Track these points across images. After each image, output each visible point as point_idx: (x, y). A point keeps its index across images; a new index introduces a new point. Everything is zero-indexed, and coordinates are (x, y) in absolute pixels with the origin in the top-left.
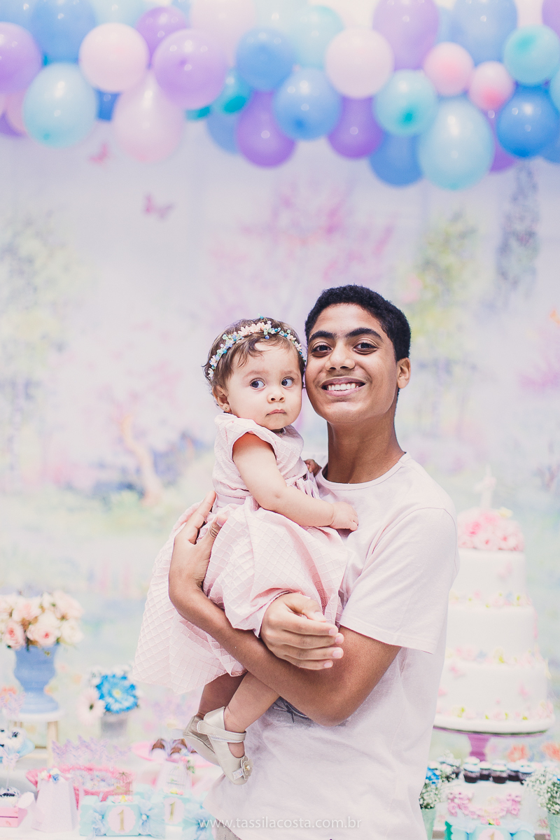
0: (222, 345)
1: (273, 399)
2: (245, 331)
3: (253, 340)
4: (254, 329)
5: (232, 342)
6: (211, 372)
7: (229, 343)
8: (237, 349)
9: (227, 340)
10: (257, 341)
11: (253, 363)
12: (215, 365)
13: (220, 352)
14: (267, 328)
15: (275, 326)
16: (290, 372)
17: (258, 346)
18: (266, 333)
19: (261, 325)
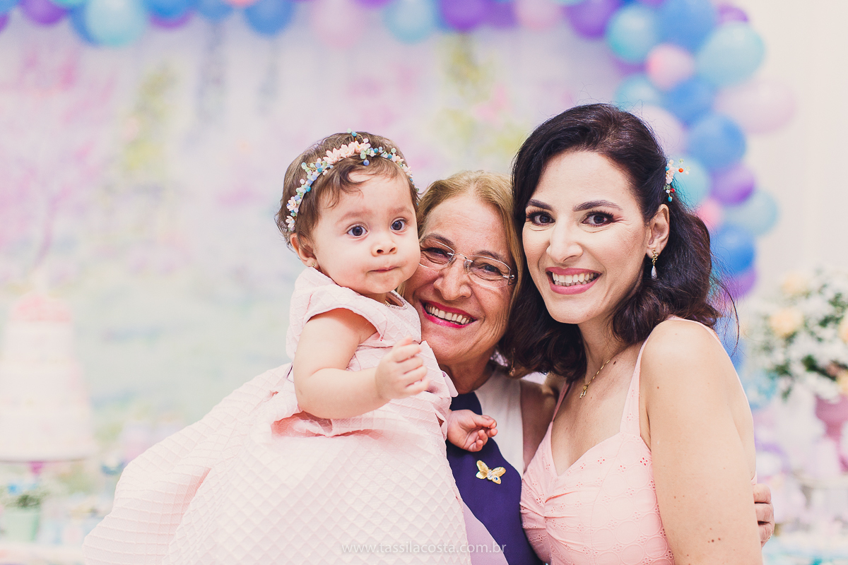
0: (302, 181)
1: (379, 251)
2: (332, 157)
3: (345, 169)
4: (346, 151)
5: (316, 174)
6: (291, 221)
7: (312, 176)
8: (324, 184)
9: (309, 172)
10: (352, 169)
11: (350, 201)
12: (296, 210)
13: (301, 191)
14: (365, 149)
15: (374, 145)
16: (402, 209)
17: (354, 177)
18: (363, 156)
19: (354, 146)
